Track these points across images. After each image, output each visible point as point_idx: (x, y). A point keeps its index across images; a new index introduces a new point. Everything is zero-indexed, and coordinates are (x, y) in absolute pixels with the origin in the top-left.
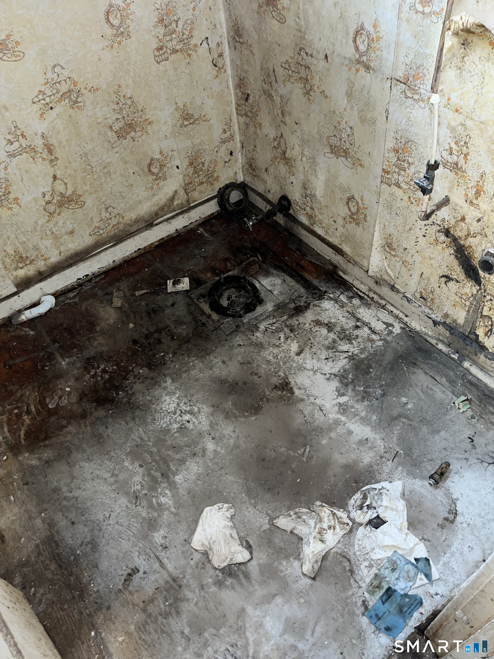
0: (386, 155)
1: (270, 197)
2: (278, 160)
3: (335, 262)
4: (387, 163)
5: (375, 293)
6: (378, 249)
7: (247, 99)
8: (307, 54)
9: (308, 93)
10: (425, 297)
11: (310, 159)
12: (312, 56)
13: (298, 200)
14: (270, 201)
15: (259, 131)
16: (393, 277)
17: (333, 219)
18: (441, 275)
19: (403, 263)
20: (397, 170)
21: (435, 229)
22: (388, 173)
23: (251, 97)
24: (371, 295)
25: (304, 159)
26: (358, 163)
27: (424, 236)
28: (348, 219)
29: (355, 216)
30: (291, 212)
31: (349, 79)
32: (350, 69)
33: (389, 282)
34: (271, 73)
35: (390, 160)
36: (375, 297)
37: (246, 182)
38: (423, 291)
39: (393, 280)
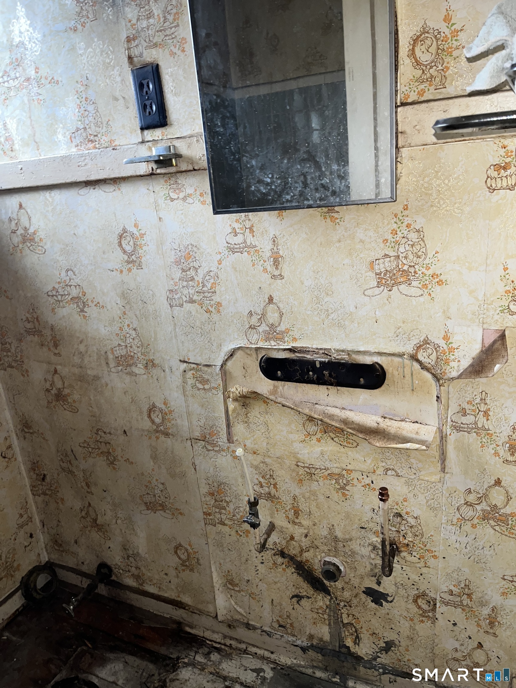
0: (203, 499)
1: (84, 568)
2: (89, 528)
3: (177, 618)
4: (206, 506)
5: (231, 638)
6: (221, 589)
7: (43, 480)
8: (105, 433)
9: (112, 463)
10: (283, 624)
11: (125, 520)
12: (110, 433)
13: (119, 564)
14: (85, 573)
15: (61, 506)
16: (244, 614)
17: (163, 572)
18: (291, 596)
19: (250, 596)
20: (217, 510)
21: (270, 554)
22: (210, 514)
23: (48, 477)
24: (228, 642)
25: (119, 521)
26: (177, 513)
27: (262, 563)
28: (180, 568)
29: (187, 563)
30: (113, 578)
31: (151, 445)
32: (150, 438)
33: (242, 620)
34: (69, 453)
35: (208, 503)
36: (233, 643)
37: (52, 561)
38: (280, 619)
39: (245, 617)
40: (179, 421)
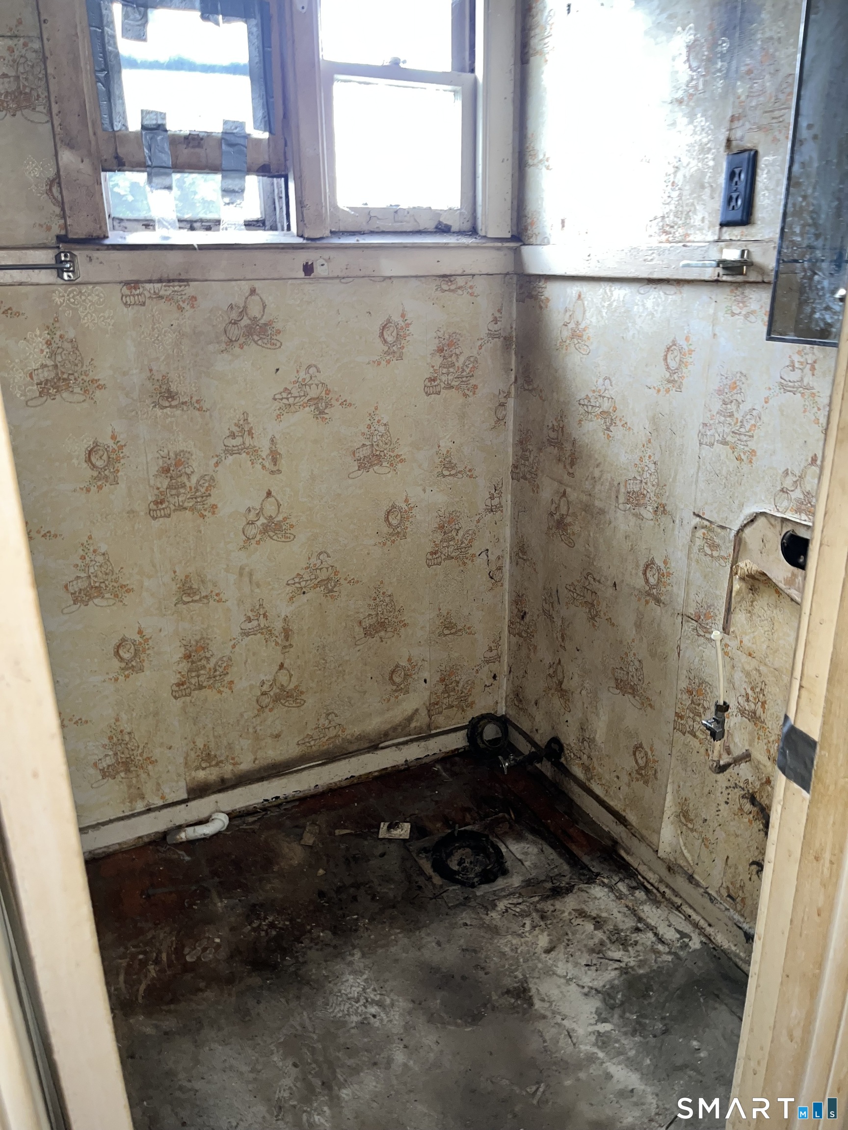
0: (679, 696)
1: (537, 738)
2: (553, 691)
3: (615, 836)
4: (680, 706)
5: (667, 886)
6: (671, 818)
7: (523, 617)
8: (594, 579)
9: (593, 618)
10: (733, 894)
11: (591, 692)
12: (599, 582)
13: (573, 745)
14: (536, 743)
15: (532, 654)
16: (691, 862)
17: (615, 774)
18: (751, 861)
19: (703, 841)
20: (691, 715)
21: (738, 794)
22: (682, 717)
23: (528, 616)
24: (663, 888)
25: (584, 692)
26: (647, 703)
27: (727, 803)
28: (634, 775)
29: (643, 772)
30: (563, 760)
31: (638, 609)
32: (639, 600)
33: (686, 869)
34: (554, 593)
35: (683, 702)
36: (668, 891)
37: (508, 716)
38: (730, 886)
39: (691, 866)
40: (675, 589)
